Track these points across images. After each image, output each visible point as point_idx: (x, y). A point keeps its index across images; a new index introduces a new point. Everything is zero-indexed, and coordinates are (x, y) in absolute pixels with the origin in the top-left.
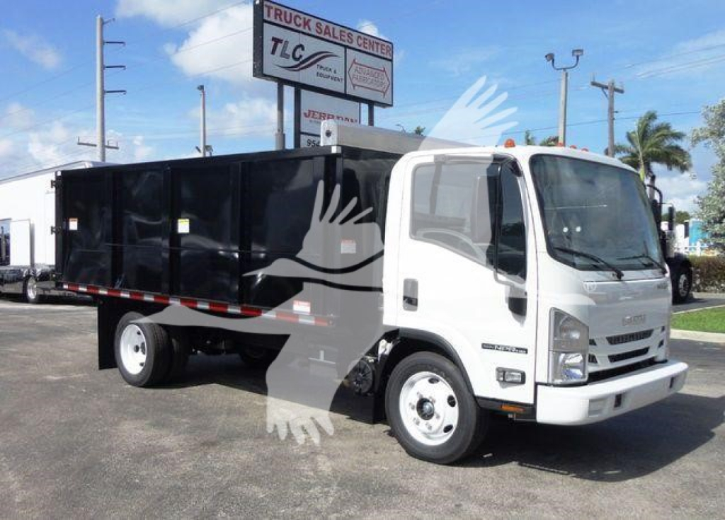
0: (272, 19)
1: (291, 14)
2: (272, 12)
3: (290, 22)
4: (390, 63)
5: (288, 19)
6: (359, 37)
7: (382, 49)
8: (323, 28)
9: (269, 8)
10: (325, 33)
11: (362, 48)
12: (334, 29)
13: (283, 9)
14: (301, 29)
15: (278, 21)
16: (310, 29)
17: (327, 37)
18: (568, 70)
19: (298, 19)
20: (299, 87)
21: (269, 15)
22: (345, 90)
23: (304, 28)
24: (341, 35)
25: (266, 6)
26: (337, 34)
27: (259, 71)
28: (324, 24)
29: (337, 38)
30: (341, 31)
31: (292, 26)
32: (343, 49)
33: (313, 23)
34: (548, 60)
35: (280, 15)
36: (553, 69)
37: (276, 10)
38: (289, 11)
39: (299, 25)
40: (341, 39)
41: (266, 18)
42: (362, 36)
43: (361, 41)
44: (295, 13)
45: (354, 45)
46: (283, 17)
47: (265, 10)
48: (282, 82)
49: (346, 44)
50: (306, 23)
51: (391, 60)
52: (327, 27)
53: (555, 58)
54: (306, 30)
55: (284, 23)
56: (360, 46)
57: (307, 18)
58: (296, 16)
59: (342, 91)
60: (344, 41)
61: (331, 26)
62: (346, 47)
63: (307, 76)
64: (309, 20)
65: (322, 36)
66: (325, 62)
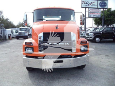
59: (97, 7)
63: (90, 6)
66: (93, 4)
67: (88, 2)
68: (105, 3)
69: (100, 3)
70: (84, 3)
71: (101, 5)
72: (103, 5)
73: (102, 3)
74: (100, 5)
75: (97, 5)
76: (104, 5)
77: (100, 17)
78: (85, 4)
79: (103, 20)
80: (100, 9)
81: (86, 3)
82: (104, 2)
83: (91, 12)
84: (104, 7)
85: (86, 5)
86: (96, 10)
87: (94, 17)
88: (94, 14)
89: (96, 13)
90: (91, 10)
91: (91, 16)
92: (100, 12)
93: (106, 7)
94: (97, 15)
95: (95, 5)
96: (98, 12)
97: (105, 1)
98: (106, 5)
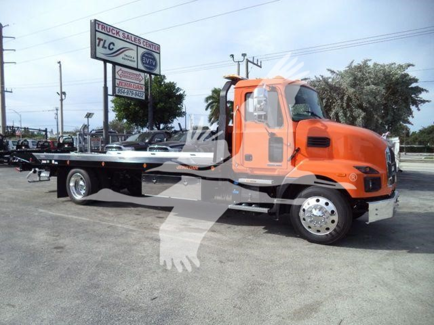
0: (100, 30)
1: (110, 28)
2: (100, 27)
3: (109, 32)
4: (158, 55)
5: (108, 30)
6: (144, 41)
7: (155, 48)
8: (126, 36)
9: (99, 25)
11: (145, 47)
12: (131, 37)
13: (106, 26)
14: (115, 35)
15: (103, 31)
16: (119, 36)
17: (128, 40)
18: (240, 63)
19: (113, 31)
20: (114, 64)
21: (99, 28)
22: (137, 67)
23: (117, 35)
24: (135, 40)
25: (97, 23)
26: (133, 39)
27: (94, 56)
28: (126, 34)
29: (133, 41)
30: (135, 38)
31: (110, 34)
32: (136, 46)
33: (121, 33)
34: (231, 58)
35: (104, 28)
36: (233, 61)
37: (102, 25)
38: (108, 27)
39: (114, 34)
40: (135, 42)
41: (97, 29)
42: (145, 41)
44: (111, 28)
45: (142, 45)
46: (105, 29)
47: (97, 25)
48: (105, 61)
49: (138, 44)
50: (118, 33)
51: (159, 53)
52: (128, 35)
53: (234, 57)
54: (118, 36)
55: (106, 32)
56: (144, 45)
57: (118, 30)
58: (113, 29)
59: (136, 67)
60: (137, 43)
61: (130, 35)
62: (137, 46)
63: (119, 59)
64: (119, 32)
65: (125, 39)
66: (127, 53)
67: (114, 44)
68: (154, 59)
69: (143, 55)
70: (102, 43)
71: (146, 63)
72: (149, 64)
73: (148, 58)
74: (143, 63)
75: (135, 59)
76: (152, 65)
77: (144, 98)
78: (104, 47)
79: (149, 109)
80: (142, 74)
81: (107, 45)
82: (151, 55)
83: (123, 79)
84: (152, 69)
85: (108, 51)
86: (133, 74)
87: (130, 96)
88: (130, 88)
89: (134, 85)
90: (122, 72)
91: (122, 91)
92: (143, 82)
93: (156, 71)
94: (138, 92)
95: (132, 59)
96: (138, 82)
97: (153, 53)
98: (155, 66)
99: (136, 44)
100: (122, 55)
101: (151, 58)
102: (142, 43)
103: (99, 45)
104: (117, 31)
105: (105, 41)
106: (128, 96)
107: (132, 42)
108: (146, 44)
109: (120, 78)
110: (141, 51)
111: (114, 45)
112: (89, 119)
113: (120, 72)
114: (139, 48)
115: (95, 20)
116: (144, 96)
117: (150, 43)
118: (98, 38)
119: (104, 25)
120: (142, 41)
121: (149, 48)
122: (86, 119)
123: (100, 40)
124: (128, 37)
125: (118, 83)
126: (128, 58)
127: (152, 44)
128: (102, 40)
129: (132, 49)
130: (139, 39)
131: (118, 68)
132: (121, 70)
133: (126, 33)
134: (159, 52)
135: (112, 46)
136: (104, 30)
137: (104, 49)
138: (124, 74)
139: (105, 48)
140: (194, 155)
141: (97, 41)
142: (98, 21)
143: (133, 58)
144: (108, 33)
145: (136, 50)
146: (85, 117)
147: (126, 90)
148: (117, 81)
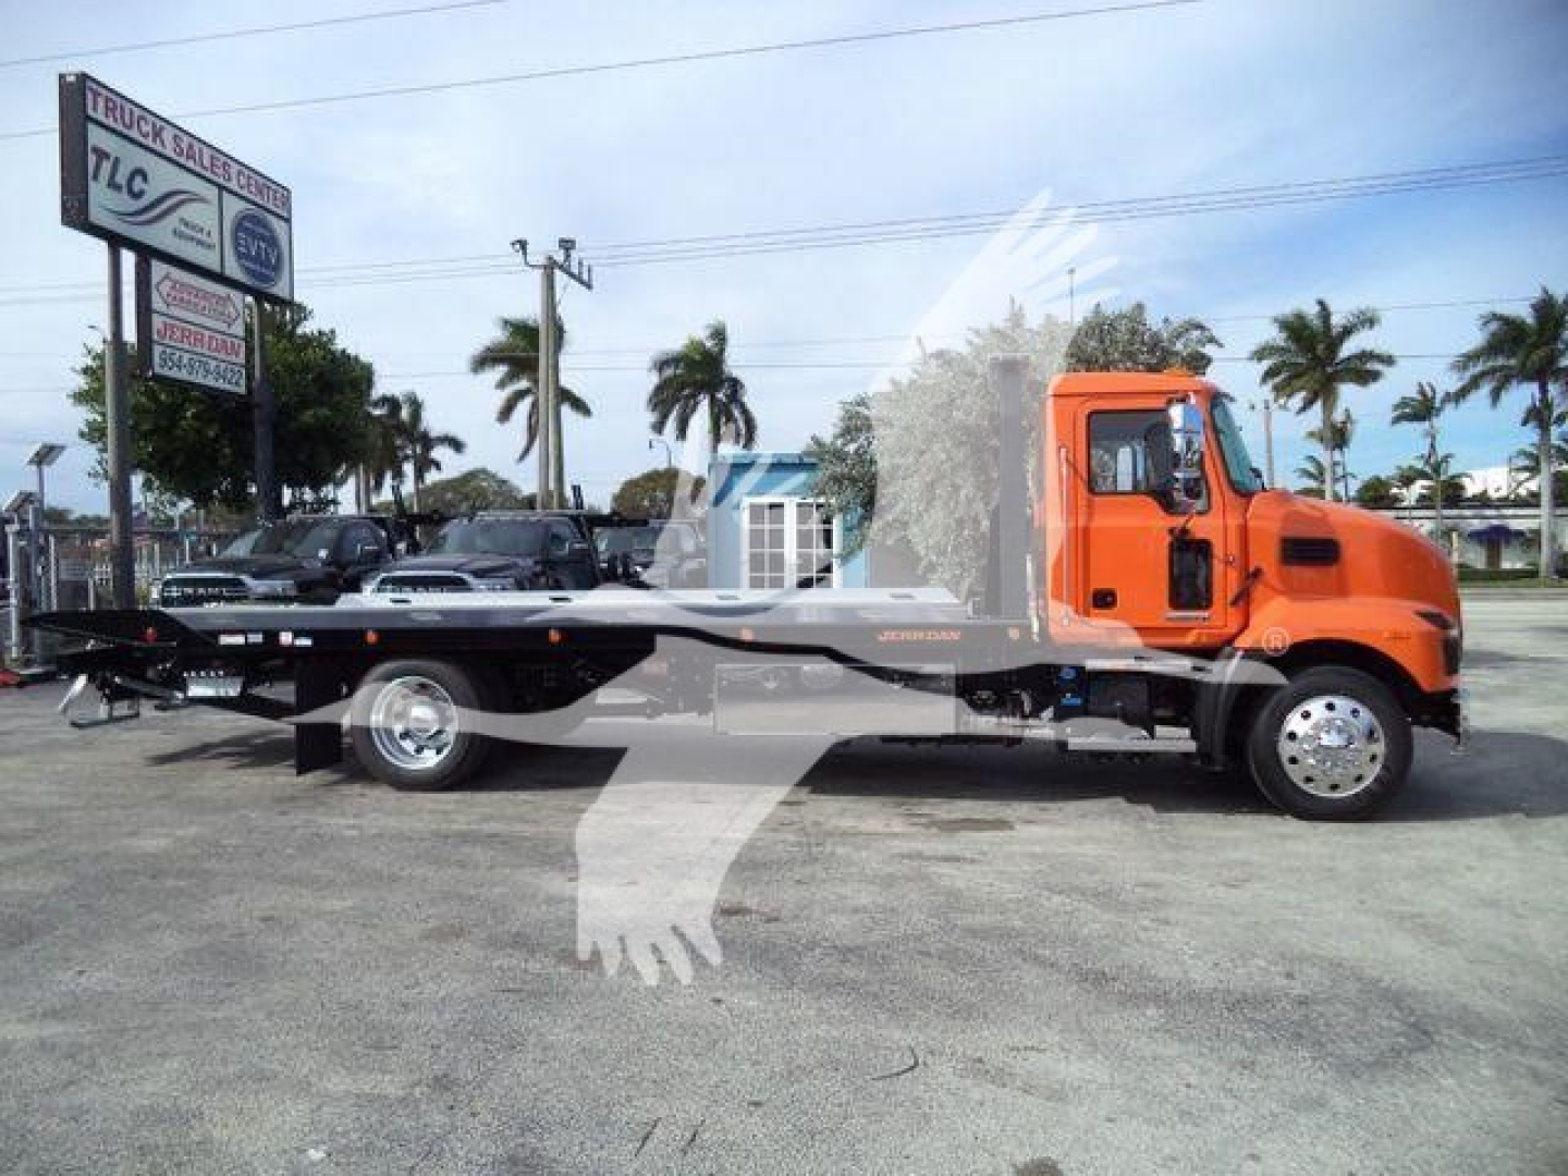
0: (100, 116)
1: (131, 113)
2: (101, 103)
3: (130, 127)
4: (283, 224)
5: (127, 121)
6: (240, 173)
7: (275, 198)
8: (184, 146)
9: (96, 94)
10: (188, 158)
11: (244, 193)
12: (200, 150)
13: (119, 101)
14: (149, 142)
15: (110, 122)
16: (163, 143)
17: (190, 164)
19: (142, 123)
20: (146, 254)
21: (95, 109)
22: (222, 266)
23: (154, 140)
24: (212, 165)
25: (92, 89)
26: (206, 162)
27: (76, 214)
28: (184, 141)
29: (205, 168)
30: (212, 158)
31: (134, 134)
32: (215, 190)
33: (168, 134)
34: (518, 250)
35: (114, 110)
37: (107, 100)
38: (128, 106)
39: (146, 136)
40: (213, 172)
41: (90, 112)
42: (246, 172)
43: (243, 181)
44: (137, 112)
45: (233, 185)
46: (118, 114)
47: (90, 96)
48: (116, 242)
49: (221, 181)
50: (157, 134)
51: (288, 220)
52: (191, 146)
54: (158, 147)
55: (120, 128)
56: (241, 187)
57: (159, 123)
58: (141, 118)
59: (216, 267)
60: (218, 175)
61: (197, 146)
62: (221, 188)
63: (160, 236)
64: (162, 129)
65: (182, 160)
66: (188, 212)
67: (144, 176)
68: (273, 241)
69: (239, 226)
70: (106, 166)
71: (248, 257)
72: (256, 259)
73: (253, 235)
74: (239, 256)
75: (215, 239)
76: (266, 264)
77: (242, 390)
78: (113, 185)
79: (259, 430)
80: (235, 295)
81: (121, 179)
82: (266, 226)
83: (175, 312)
84: (267, 279)
85: (128, 203)
86: (206, 295)
87: (199, 379)
88: (199, 350)
89: (210, 337)
90: (173, 288)
91: (175, 358)
92: (239, 329)
93: (280, 290)
94: (223, 365)
95: (203, 237)
96: (223, 327)
97: (270, 218)
98: (277, 268)
99: (215, 178)
100: (172, 221)
101: (263, 238)
102: (234, 176)
103: (95, 177)
104: (154, 125)
105: (117, 160)
106: (192, 378)
107: (204, 173)
108: (249, 185)
109: (164, 308)
110: (234, 207)
111: (145, 179)
112: (46, 469)
113: (166, 287)
114: (225, 194)
115: (83, 78)
116: (243, 382)
117: (261, 181)
118: (96, 150)
119: (117, 101)
120: (235, 168)
121: (258, 200)
122: (34, 468)
123: (102, 155)
124: (194, 155)
125: (161, 326)
126: (194, 234)
127: (266, 184)
128: (107, 156)
129: (202, 200)
130: (225, 164)
131: (158, 269)
132: (167, 277)
133: (186, 139)
134: (285, 215)
135: (138, 180)
136: (115, 120)
137: (115, 194)
138: (179, 296)
139: (118, 188)
140: (909, 596)
141: (92, 159)
142: (94, 80)
143: (209, 234)
144: (126, 131)
145: (216, 201)
146: (31, 462)
147: (186, 357)
148: (157, 322)
